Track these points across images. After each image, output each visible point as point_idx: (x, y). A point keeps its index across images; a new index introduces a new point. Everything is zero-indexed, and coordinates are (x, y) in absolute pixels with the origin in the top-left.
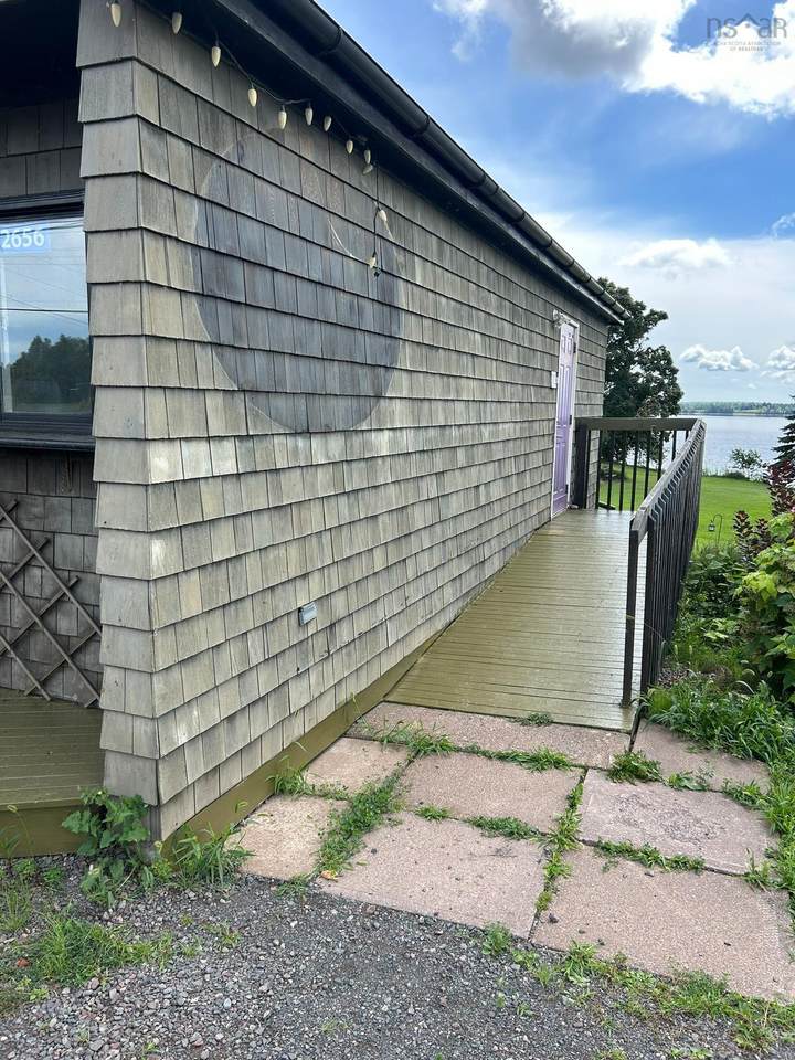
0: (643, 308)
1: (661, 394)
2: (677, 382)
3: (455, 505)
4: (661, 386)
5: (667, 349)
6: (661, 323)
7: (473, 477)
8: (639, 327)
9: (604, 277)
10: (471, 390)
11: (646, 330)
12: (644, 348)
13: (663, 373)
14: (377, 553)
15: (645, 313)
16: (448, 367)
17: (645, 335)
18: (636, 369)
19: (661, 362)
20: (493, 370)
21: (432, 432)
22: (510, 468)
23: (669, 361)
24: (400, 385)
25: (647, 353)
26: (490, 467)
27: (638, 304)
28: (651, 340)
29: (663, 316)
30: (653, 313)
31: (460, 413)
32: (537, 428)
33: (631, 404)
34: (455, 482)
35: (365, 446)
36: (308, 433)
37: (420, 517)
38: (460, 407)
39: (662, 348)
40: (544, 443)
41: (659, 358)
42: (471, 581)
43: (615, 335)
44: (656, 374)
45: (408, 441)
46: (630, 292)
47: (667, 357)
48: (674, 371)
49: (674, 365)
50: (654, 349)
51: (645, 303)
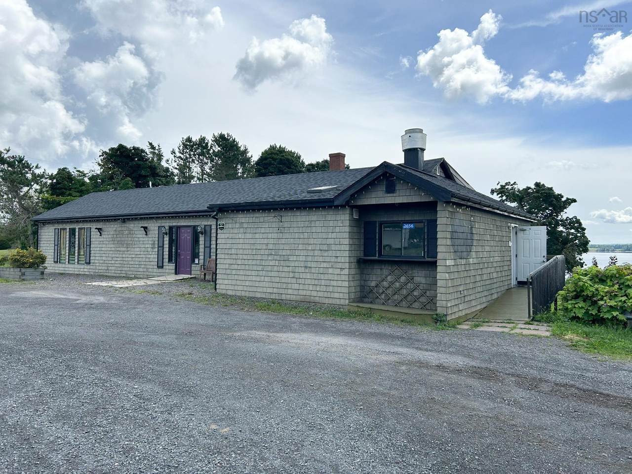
0: (562, 197)
1: (577, 241)
2: (586, 235)
3: (485, 277)
4: (576, 237)
5: (578, 218)
6: (573, 204)
7: (489, 270)
8: (561, 207)
9: (538, 182)
10: (487, 249)
11: (566, 208)
12: (564, 217)
13: (577, 230)
14: (471, 284)
15: (563, 199)
16: (482, 243)
17: (565, 210)
18: (561, 228)
19: (575, 224)
20: (492, 243)
21: (480, 259)
22: (498, 269)
23: (580, 224)
24: (474, 249)
25: (566, 220)
26: (493, 269)
27: (559, 195)
28: (568, 213)
29: (574, 201)
30: (568, 199)
31: (485, 254)
32: (506, 259)
33: (558, 247)
34: (485, 271)
35: (469, 261)
36: (461, 259)
37: (478, 278)
38: (485, 253)
39: (575, 217)
40: (508, 263)
41: (573, 223)
42: (489, 298)
43: (547, 211)
44: (573, 231)
45: (475, 261)
46: (554, 189)
47: (578, 222)
48: (584, 229)
49: (583, 226)
50: (570, 217)
51: (563, 194)
